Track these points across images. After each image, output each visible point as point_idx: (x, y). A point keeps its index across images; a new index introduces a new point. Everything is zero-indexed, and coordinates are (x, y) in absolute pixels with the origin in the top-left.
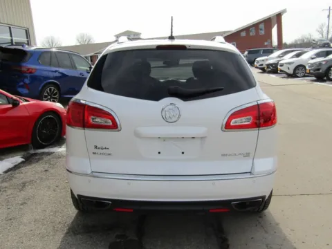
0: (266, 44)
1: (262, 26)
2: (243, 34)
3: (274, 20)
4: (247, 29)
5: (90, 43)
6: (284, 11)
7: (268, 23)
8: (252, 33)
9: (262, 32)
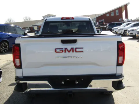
0: (119, 20)
1: (117, 11)
2: (108, 15)
3: (123, 8)
4: (110, 13)
5: (30, 20)
6: (129, 3)
7: (120, 9)
8: (112, 15)
9: (117, 14)
